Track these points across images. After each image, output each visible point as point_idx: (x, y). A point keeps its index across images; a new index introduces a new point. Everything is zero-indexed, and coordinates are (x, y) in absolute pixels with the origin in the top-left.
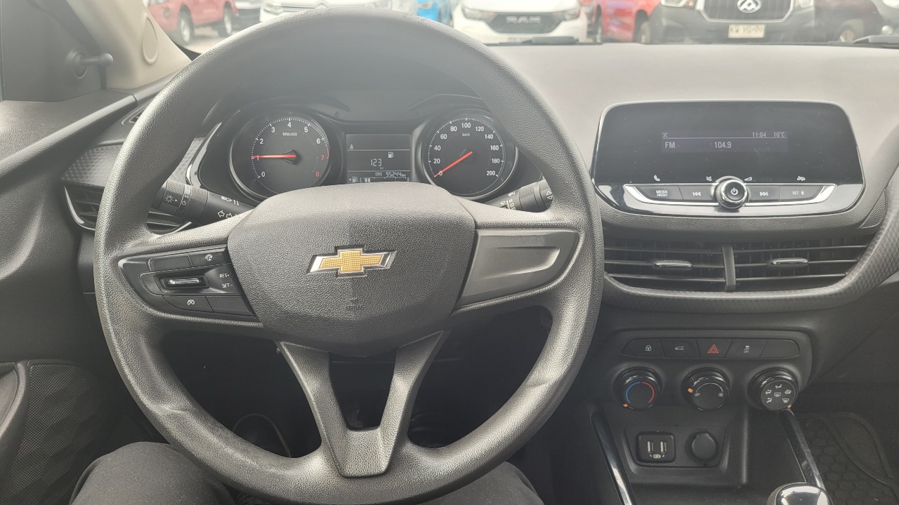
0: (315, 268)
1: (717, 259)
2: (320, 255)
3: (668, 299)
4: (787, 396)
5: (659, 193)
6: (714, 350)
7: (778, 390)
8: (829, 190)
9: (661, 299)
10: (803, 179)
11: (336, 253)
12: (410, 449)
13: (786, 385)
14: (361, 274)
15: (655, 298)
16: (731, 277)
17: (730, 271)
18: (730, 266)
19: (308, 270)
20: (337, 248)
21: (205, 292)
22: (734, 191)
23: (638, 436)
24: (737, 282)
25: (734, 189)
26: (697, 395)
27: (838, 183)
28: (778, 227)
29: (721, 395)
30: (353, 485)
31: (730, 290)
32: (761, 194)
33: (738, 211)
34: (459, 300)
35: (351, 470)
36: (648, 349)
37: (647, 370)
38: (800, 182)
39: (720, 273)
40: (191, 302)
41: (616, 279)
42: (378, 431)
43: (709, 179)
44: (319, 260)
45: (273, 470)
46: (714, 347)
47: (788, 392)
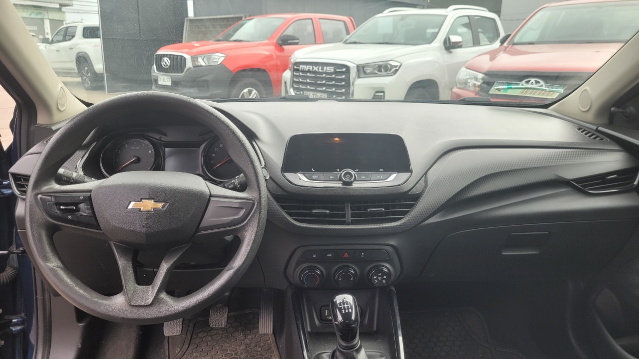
0: (130, 207)
1: (343, 209)
2: (133, 201)
3: (318, 229)
4: (385, 279)
5: (315, 177)
6: (346, 256)
7: (380, 276)
8: (394, 175)
9: (315, 228)
10: (382, 170)
11: (141, 201)
12: (164, 295)
13: (384, 273)
14: (151, 211)
15: (312, 228)
16: (349, 218)
17: (348, 215)
18: (349, 213)
19: (127, 208)
20: (142, 199)
21: (77, 213)
22: (348, 176)
23: (321, 308)
24: (351, 220)
25: (348, 175)
26: (340, 279)
27: (398, 173)
28: (369, 193)
29: (352, 279)
30: (134, 310)
31: (348, 224)
32: (362, 177)
33: (352, 185)
34: (198, 229)
35: (134, 303)
36: (314, 256)
37: (316, 267)
38: (381, 171)
39: (344, 216)
40: (70, 217)
41: (294, 219)
42: (150, 287)
43: (338, 170)
44: (132, 203)
45: (97, 300)
46: (346, 254)
47: (385, 277)
